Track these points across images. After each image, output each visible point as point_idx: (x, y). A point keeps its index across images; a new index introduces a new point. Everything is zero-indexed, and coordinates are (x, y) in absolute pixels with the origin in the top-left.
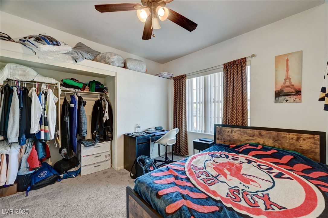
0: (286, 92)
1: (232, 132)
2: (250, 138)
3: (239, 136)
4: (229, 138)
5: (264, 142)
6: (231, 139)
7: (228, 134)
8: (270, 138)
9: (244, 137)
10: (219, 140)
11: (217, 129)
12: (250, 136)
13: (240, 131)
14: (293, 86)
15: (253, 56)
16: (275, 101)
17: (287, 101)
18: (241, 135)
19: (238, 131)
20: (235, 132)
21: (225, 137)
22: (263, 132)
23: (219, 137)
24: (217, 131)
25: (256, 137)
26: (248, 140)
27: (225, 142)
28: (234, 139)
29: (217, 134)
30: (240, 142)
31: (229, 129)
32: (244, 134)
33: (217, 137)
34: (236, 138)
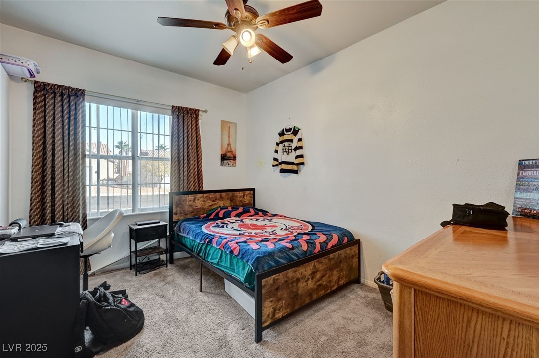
0: (228, 156)
1: (194, 199)
2: (213, 203)
3: (203, 203)
4: (191, 209)
5: (224, 204)
6: (194, 209)
7: (190, 204)
8: (228, 199)
9: (207, 203)
10: (176, 215)
11: (174, 200)
12: (213, 201)
13: (203, 197)
14: (232, 151)
15: (206, 111)
16: (221, 164)
17: (229, 164)
18: (204, 201)
19: (201, 197)
20: (198, 199)
21: (186, 208)
22: (224, 194)
23: (177, 211)
24: (174, 202)
25: (218, 201)
26: (211, 206)
27: (186, 215)
28: (197, 209)
29: (174, 207)
30: (203, 210)
31: (191, 197)
32: (208, 200)
33: (174, 211)
34: (199, 206)
